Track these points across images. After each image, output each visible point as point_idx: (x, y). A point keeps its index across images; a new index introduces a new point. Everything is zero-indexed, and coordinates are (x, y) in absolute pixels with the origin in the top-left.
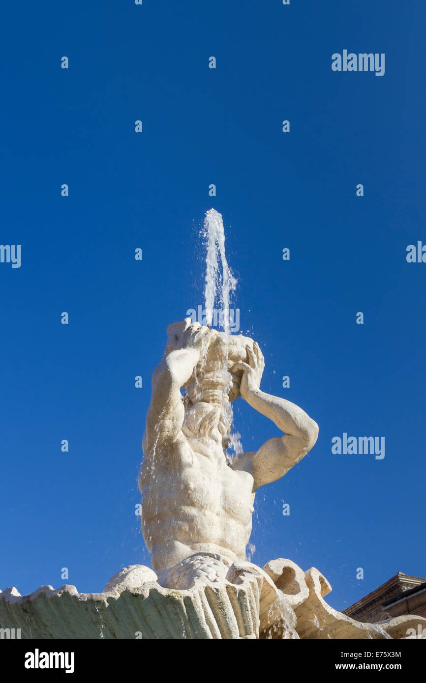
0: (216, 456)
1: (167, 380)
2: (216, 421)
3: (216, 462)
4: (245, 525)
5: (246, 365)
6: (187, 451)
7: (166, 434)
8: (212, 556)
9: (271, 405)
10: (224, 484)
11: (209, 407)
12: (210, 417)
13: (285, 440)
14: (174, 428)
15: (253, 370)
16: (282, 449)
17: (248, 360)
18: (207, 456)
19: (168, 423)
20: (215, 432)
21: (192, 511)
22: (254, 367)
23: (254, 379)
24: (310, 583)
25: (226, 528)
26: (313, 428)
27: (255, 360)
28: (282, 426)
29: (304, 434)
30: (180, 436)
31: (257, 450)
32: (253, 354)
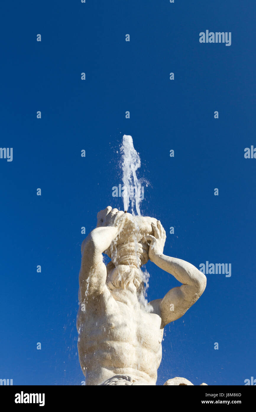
1: (92, 247)
3: (132, 307)
4: (155, 352)
5: (152, 236)
7: (94, 288)
8: (124, 378)
9: (171, 263)
10: (139, 323)
11: (125, 268)
13: (182, 288)
14: (99, 283)
15: (157, 240)
16: (180, 295)
17: (153, 233)
18: (126, 304)
19: (94, 280)
20: (132, 285)
21: (115, 345)
22: (158, 237)
23: (158, 247)
25: (140, 356)
26: (202, 279)
27: (159, 233)
28: (179, 278)
29: (196, 283)
30: (105, 289)
31: (163, 298)
32: (157, 228)
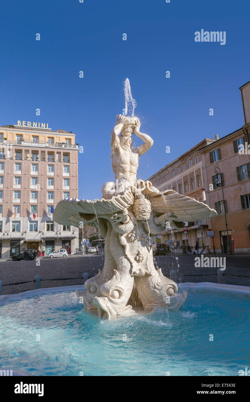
0: (129, 150)
2: (128, 141)
3: (128, 151)
5: (135, 126)
6: (121, 151)
7: (116, 147)
8: (125, 179)
9: (142, 136)
10: (131, 157)
11: (126, 138)
12: (127, 140)
13: (145, 145)
14: (117, 145)
15: (137, 127)
16: (144, 147)
17: (136, 124)
18: (126, 150)
19: (116, 145)
20: (128, 144)
21: (123, 165)
22: (137, 126)
23: (138, 129)
24: (146, 185)
25: (131, 168)
26: (152, 141)
27: (138, 124)
28: (144, 141)
29: (150, 143)
30: (119, 146)
32: (137, 123)
